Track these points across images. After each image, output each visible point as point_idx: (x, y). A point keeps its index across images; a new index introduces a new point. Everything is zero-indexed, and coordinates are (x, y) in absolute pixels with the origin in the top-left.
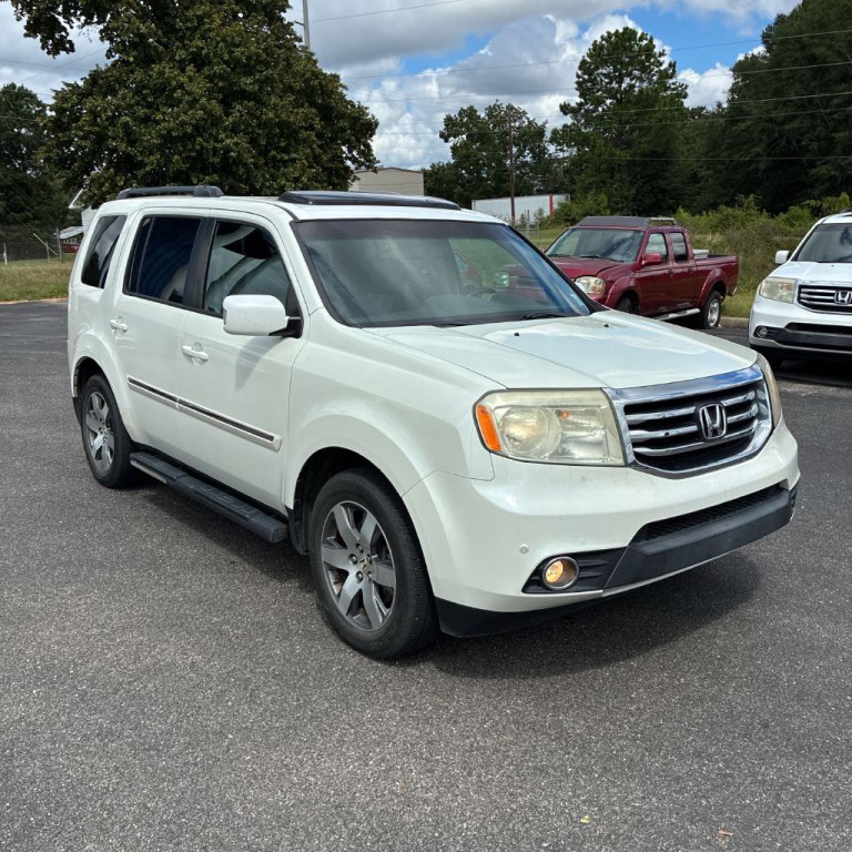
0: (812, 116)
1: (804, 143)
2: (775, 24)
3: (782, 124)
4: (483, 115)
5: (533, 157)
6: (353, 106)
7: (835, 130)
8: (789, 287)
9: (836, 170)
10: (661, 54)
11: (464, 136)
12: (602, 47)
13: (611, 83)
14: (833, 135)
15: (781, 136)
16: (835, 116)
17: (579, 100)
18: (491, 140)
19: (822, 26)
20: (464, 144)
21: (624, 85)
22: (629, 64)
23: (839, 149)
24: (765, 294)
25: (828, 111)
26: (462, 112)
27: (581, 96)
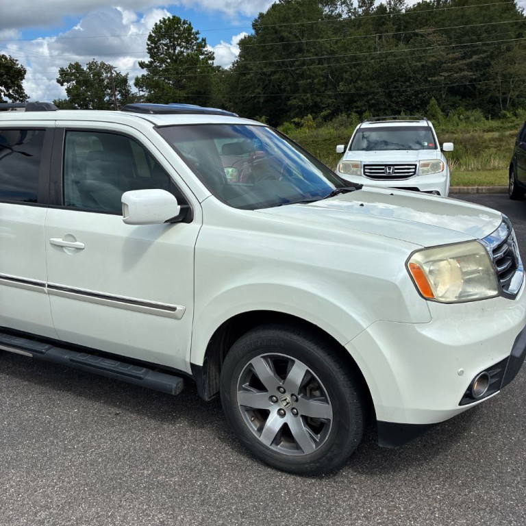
0: (285, 72)
1: (282, 87)
2: (259, 18)
3: (269, 76)
4: (85, 69)
5: (122, 96)
6: (6, 59)
7: (298, 80)
8: (356, 166)
9: (300, 101)
10: (197, 33)
11: (74, 82)
12: (161, 28)
13: (168, 49)
14: (298, 82)
15: (270, 83)
16: (297, 72)
17: (150, 59)
18: (92, 85)
19: (285, 20)
20: (75, 88)
21: (177, 51)
22: (178, 38)
23: (301, 89)
24: (342, 171)
25: (293, 68)
26: (71, 66)
27: (151, 57)
